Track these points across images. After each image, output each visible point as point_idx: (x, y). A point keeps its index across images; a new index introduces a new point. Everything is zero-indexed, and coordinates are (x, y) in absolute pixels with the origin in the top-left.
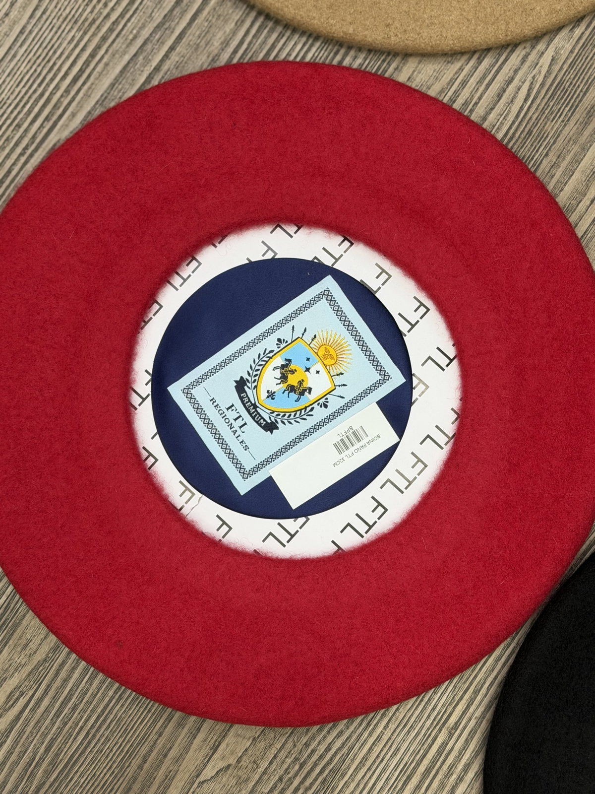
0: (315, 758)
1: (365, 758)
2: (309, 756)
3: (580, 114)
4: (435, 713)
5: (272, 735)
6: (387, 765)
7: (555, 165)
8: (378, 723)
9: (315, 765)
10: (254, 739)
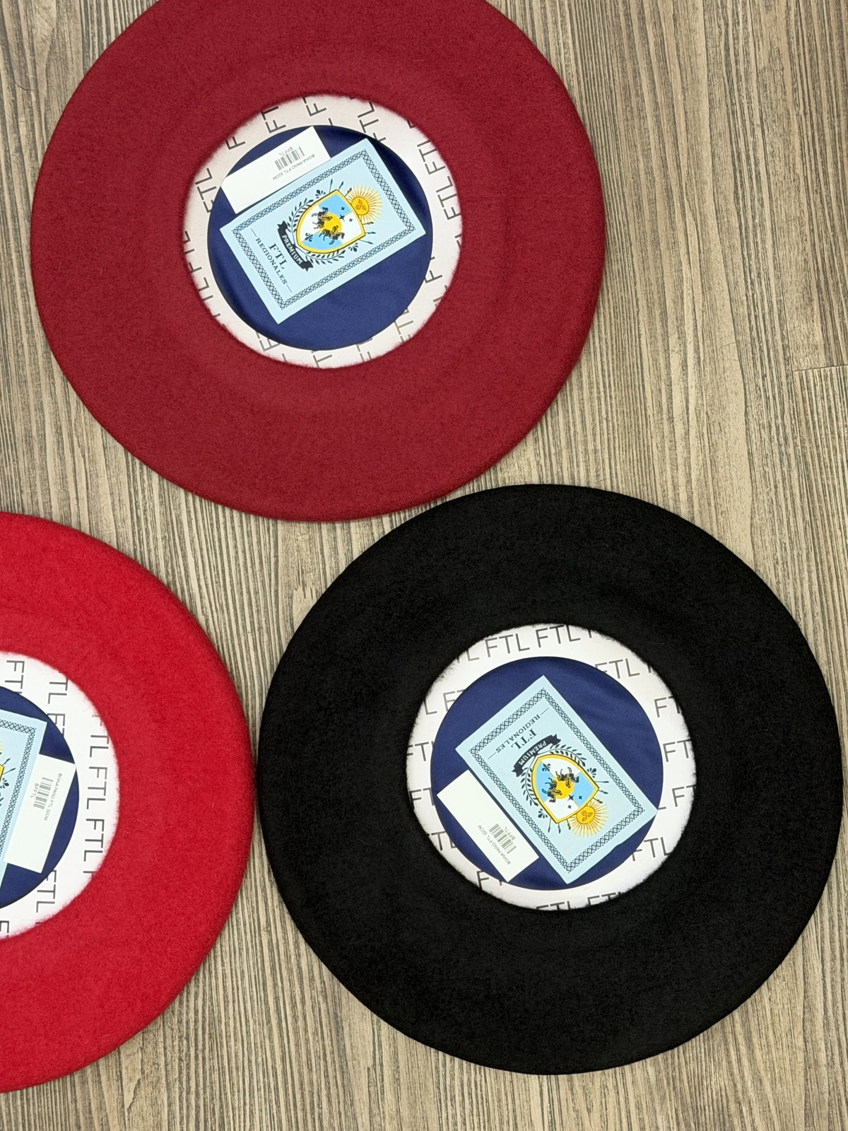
0: (192, 1025)
1: (225, 997)
2: (188, 1028)
3: (21, 447)
4: (248, 926)
5: (152, 1035)
6: (244, 989)
7: (33, 494)
8: (215, 966)
9: (196, 1030)
10: (141, 1049)
